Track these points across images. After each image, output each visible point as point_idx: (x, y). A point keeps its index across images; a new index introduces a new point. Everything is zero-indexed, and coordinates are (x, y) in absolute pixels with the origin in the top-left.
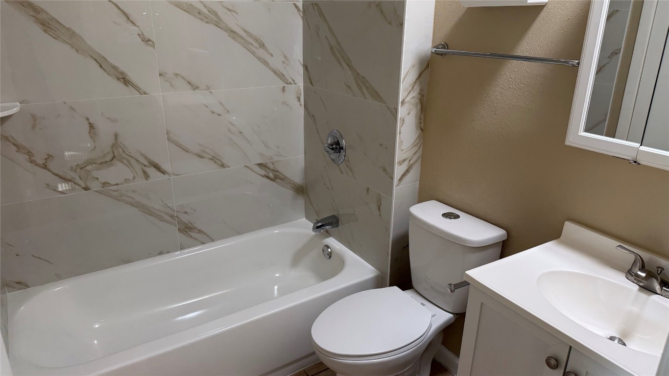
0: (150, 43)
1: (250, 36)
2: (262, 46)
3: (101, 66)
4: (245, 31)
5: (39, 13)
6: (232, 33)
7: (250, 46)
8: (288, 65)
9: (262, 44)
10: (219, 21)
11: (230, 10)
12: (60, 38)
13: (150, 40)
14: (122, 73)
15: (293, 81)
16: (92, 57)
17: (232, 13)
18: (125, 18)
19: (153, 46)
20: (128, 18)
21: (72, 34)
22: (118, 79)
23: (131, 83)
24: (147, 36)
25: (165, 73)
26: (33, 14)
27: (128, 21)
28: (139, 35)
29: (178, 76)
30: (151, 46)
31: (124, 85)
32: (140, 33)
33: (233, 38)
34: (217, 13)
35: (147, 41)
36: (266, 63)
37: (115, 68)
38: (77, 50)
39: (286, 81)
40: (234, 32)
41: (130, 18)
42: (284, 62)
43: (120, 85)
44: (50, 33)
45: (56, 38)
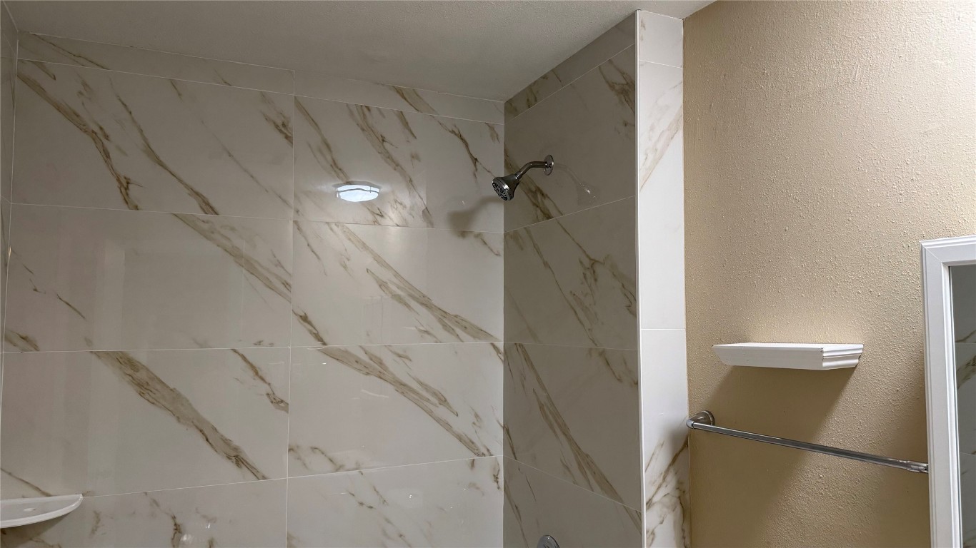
0: (282, 405)
1: (426, 389)
2: (443, 401)
3: (207, 440)
4: (421, 384)
5: (138, 371)
6: (401, 387)
7: (426, 403)
8: (480, 427)
9: (443, 399)
10: (382, 370)
11: (400, 356)
12: (159, 402)
13: (282, 401)
14: (236, 449)
15: (488, 450)
16: (197, 427)
17: (404, 359)
18: (251, 373)
19: (286, 409)
20: (257, 373)
21: (176, 396)
22: (229, 457)
23: (246, 462)
24: (279, 395)
25: (298, 447)
26: (130, 372)
27: (256, 378)
28: (268, 394)
29: (317, 451)
30: (283, 409)
31: (235, 467)
32: (270, 392)
33: (403, 393)
34: (381, 360)
35: (279, 403)
36: (447, 426)
37: (226, 442)
38: (178, 418)
39: (476, 452)
40: (404, 385)
41: (260, 373)
42: (474, 423)
43: (230, 466)
44: (147, 396)
45: (153, 403)
